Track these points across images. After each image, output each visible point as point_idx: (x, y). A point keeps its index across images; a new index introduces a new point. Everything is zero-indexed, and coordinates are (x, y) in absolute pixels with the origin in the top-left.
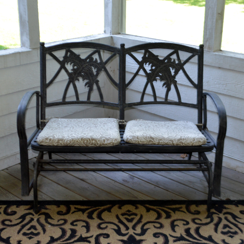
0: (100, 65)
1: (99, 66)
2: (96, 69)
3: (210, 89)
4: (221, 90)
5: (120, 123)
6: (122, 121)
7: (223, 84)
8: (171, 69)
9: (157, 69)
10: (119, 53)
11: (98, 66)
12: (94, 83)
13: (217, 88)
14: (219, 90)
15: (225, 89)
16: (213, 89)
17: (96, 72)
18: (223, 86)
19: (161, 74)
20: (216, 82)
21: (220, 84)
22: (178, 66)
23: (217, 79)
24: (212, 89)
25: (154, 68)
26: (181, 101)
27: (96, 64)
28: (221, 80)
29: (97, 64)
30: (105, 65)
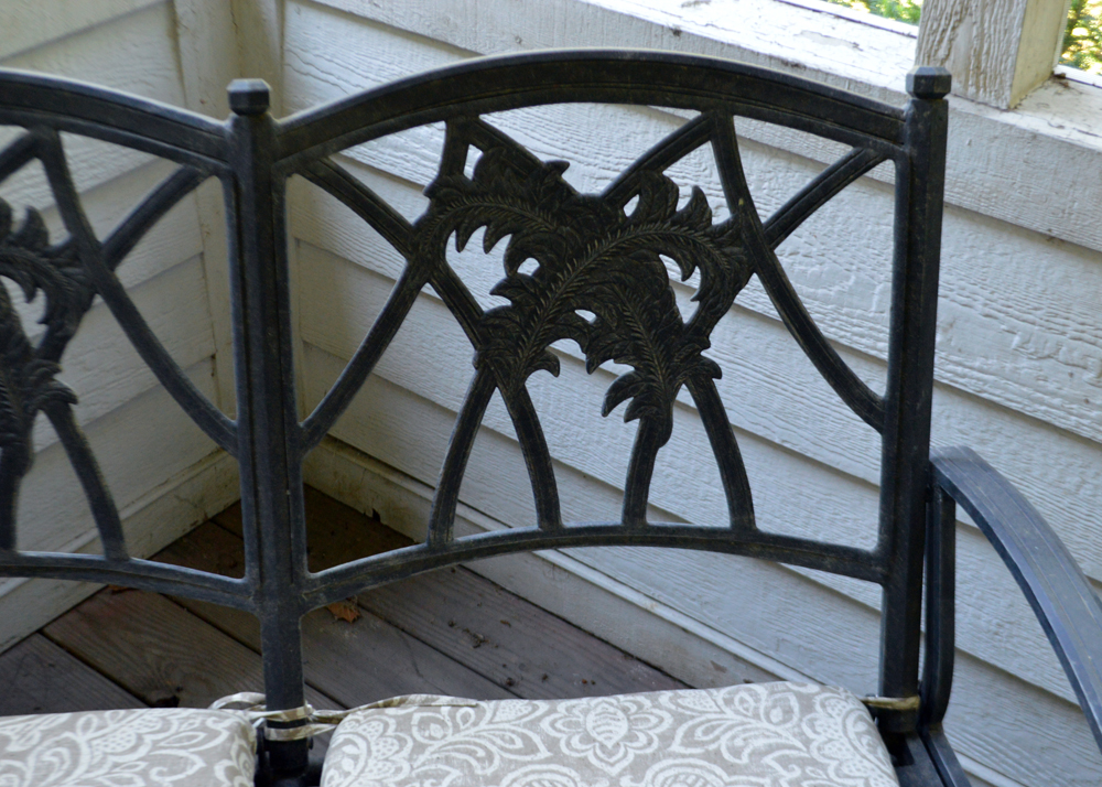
0: (70, 270)
1: (66, 275)
2: (41, 296)
3: (964, 376)
4: (1057, 401)
5: (273, 734)
6: (281, 715)
7: (1074, 365)
8: (673, 269)
9: (555, 280)
10: (223, 166)
11: (56, 273)
12: (34, 414)
13: (1024, 385)
14: (1042, 403)
15: (1087, 401)
16: (986, 382)
17: (44, 321)
18: (1071, 375)
19: (589, 316)
20: (1016, 340)
21: (1049, 357)
22: (727, 250)
23: (1030, 317)
24: (978, 379)
25: (529, 267)
26: (752, 522)
27: (31, 254)
28: (1063, 333)
29: (46, 255)
30: (112, 269)
